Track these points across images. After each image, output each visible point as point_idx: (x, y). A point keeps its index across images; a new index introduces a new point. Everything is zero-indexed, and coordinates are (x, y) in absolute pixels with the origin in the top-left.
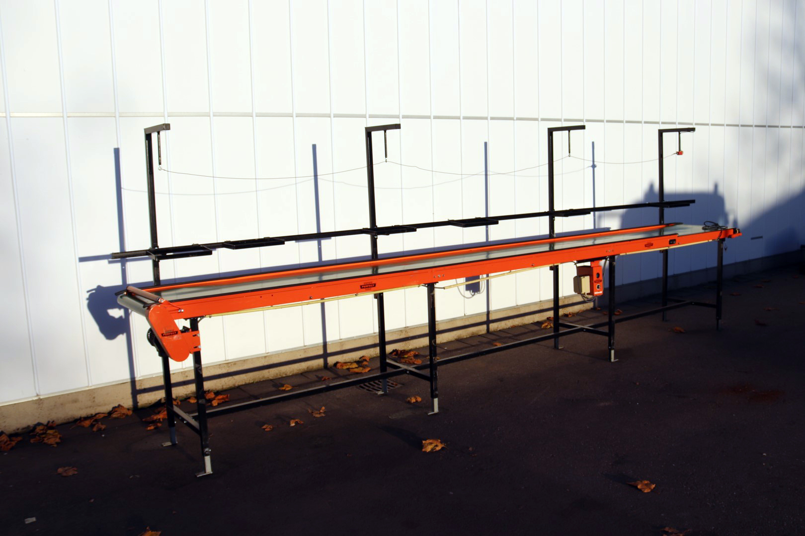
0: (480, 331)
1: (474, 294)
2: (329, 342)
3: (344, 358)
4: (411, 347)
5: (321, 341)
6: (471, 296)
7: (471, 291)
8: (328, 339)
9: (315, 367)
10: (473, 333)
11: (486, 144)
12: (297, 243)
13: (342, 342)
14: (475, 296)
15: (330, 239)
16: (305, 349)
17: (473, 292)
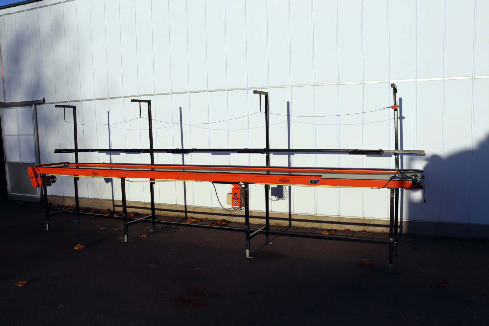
0: (284, 224)
1: (279, 199)
2: (188, 205)
3: (195, 216)
4: (233, 221)
5: (184, 204)
6: (276, 200)
7: (276, 197)
8: (187, 204)
9: (181, 216)
10: (278, 224)
11: (288, 103)
12: (173, 155)
13: (194, 207)
14: (279, 201)
15: (188, 154)
16: (176, 206)
17: (277, 198)
